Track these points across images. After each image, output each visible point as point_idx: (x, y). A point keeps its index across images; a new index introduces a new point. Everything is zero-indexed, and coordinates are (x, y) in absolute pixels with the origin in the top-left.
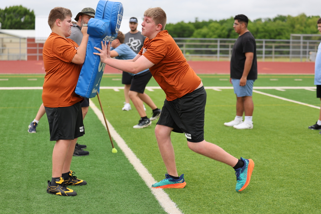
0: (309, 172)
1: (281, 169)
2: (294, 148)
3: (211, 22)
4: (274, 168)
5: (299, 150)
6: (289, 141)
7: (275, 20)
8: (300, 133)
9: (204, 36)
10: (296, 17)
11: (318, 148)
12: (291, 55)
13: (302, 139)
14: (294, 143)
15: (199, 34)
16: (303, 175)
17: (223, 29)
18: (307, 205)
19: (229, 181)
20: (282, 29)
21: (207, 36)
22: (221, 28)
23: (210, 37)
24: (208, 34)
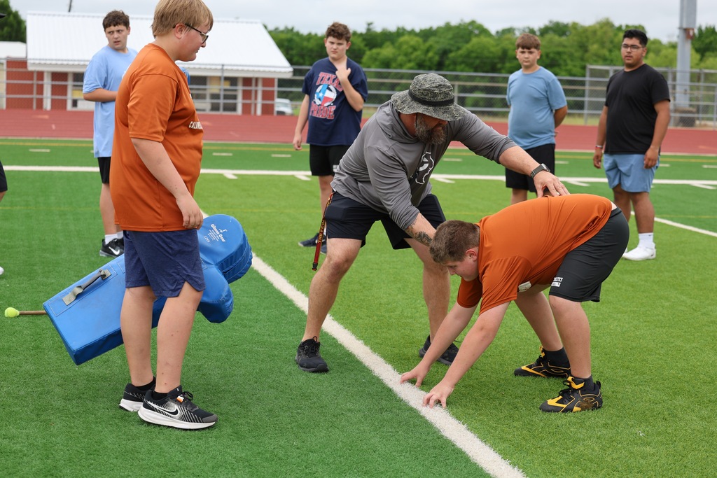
0: (672, 343)
1: (616, 336)
2: (633, 297)
3: (401, 32)
4: (602, 335)
5: (643, 301)
6: (620, 285)
7: (545, 31)
8: (639, 271)
9: (387, 64)
10: (590, 27)
11: (682, 299)
12: (585, 111)
13: (646, 281)
14: (630, 289)
15: (374, 59)
16: (662, 347)
17: (428, 51)
18: (680, 401)
19: (520, 356)
20: (559, 53)
21: (394, 65)
22: (424, 47)
23: (401, 66)
24: (394, 59)
